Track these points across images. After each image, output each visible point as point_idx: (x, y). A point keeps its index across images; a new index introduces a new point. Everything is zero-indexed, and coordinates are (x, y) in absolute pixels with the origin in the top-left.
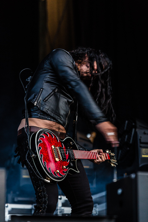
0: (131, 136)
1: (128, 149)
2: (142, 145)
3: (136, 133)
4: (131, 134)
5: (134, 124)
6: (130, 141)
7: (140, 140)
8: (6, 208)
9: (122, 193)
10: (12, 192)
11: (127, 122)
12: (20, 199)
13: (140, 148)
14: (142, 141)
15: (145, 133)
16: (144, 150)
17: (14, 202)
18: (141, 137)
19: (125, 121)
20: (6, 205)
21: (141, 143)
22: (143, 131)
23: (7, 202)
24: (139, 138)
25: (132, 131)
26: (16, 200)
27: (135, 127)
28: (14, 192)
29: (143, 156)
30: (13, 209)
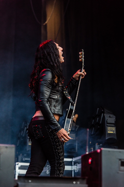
0: (101, 119)
1: (99, 127)
2: (108, 125)
3: (104, 117)
4: (101, 117)
5: (103, 110)
6: (100, 122)
7: (107, 121)
8: (17, 165)
9: (92, 162)
10: (21, 154)
11: (98, 109)
12: (26, 159)
13: (107, 127)
14: (108, 122)
15: (110, 117)
16: (109, 128)
17: (22, 161)
18: (107, 119)
19: (97, 109)
20: (17, 163)
21: (107, 123)
22: (109, 115)
23: (18, 161)
24: (106, 120)
25: (101, 116)
26: (24, 160)
27: (104, 113)
28: (23, 155)
29: (108, 132)
30: (21, 166)
